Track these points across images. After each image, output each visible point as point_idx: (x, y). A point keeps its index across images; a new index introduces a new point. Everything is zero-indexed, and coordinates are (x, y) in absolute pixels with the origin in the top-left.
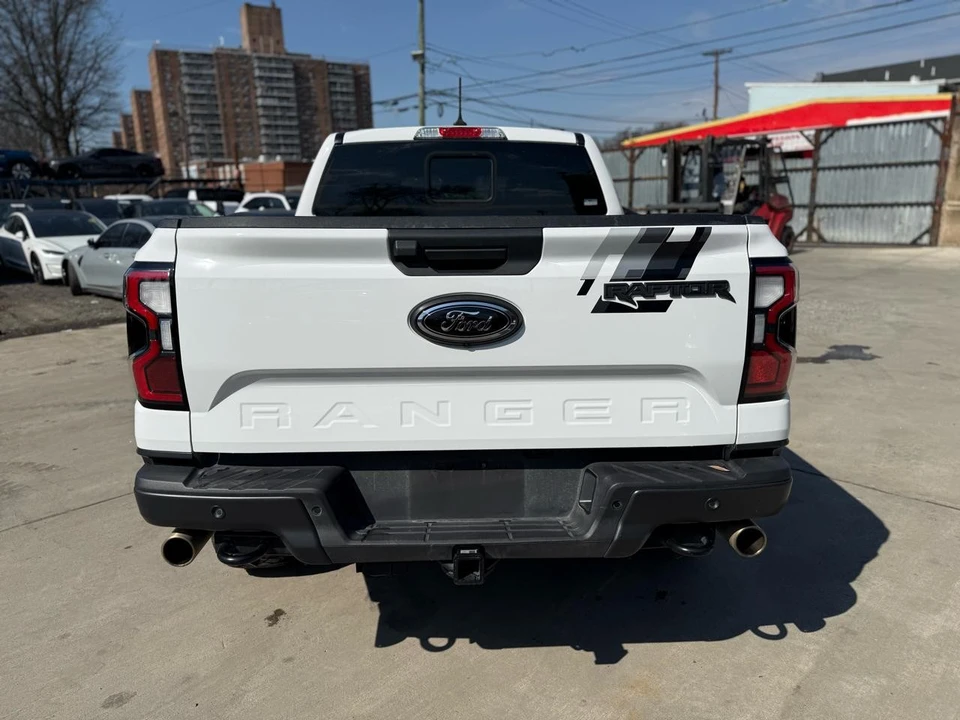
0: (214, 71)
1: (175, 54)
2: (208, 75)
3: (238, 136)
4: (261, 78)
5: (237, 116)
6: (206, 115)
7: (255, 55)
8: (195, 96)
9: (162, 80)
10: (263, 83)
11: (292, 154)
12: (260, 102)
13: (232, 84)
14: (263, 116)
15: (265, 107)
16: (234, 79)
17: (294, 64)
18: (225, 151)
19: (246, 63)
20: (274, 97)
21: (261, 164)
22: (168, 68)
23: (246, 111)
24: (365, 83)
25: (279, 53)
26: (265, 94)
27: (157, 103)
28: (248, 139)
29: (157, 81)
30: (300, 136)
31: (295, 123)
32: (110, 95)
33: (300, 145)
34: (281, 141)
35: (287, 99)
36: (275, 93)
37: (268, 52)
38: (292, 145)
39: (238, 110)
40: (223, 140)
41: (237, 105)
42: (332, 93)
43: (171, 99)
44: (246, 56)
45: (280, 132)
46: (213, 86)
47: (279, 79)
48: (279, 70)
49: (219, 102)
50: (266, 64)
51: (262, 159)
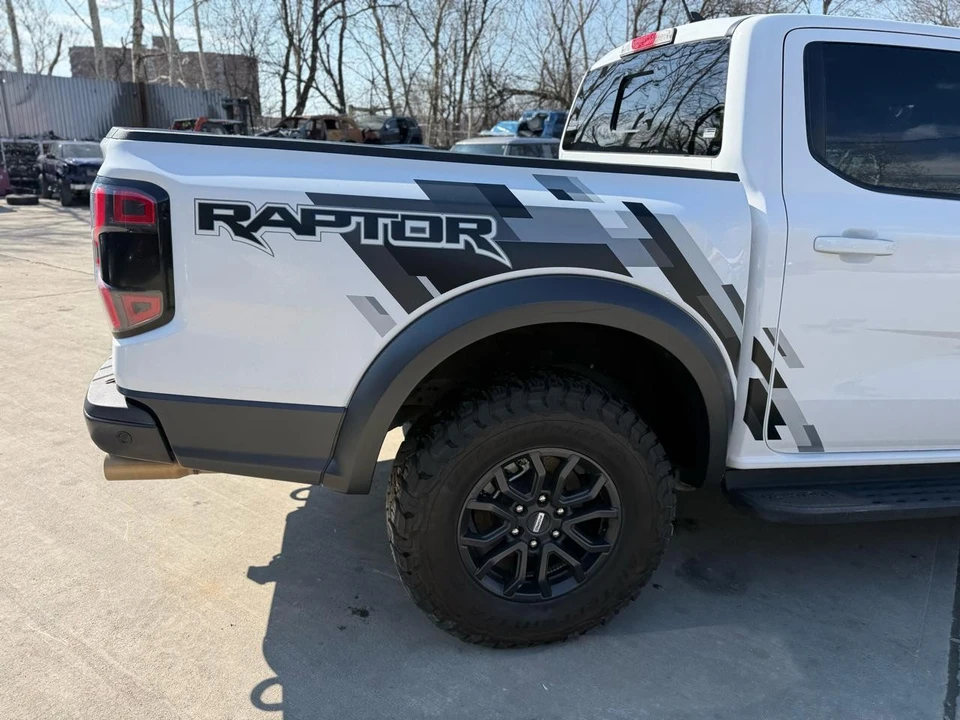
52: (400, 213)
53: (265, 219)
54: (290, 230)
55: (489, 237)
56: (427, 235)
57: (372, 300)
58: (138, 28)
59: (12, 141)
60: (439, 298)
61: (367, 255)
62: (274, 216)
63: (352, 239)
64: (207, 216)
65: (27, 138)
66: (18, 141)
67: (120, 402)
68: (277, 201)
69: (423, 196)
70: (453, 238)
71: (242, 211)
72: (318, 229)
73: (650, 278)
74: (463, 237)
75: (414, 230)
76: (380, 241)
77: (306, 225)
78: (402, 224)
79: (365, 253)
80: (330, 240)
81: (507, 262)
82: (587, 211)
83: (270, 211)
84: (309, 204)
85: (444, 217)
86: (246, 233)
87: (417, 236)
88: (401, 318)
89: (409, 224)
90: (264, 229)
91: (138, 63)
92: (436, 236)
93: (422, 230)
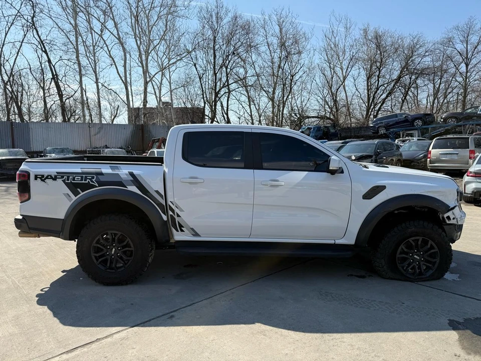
52: (75, 175)
53: (47, 178)
54: (52, 180)
55: (93, 180)
57: (68, 194)
58: (145, 101)
59: (91, 149)
60: (82, 194)
61: (67, 184)
62: (49, 177)
63: (64, 181)
64: (36, 177)
65: (97, 148)
66: (93, 149)
67: (21, 217)
68: (49, 174)
69: (81, 172)
70: (85, 180)
71: (43, 176)
72: (57, 179)
73: (133, 189)
74: (88, 180)
75: (77, 179)
76: (70, 181)
77: (55, 179)
78: (75, 178)
79: (66, 184)
80: (60, 181)
81: (97, 185)
82: (118, 174)
83: (48, 176)
84: (56, 174)
85: (84, 176)
86: (43, 181)
87: (78, 180)
88: (74, 198)
89: (76, 177)
90: (47, 180)
91: (144, 116)
92: (82, 180)
93: (79, 179)
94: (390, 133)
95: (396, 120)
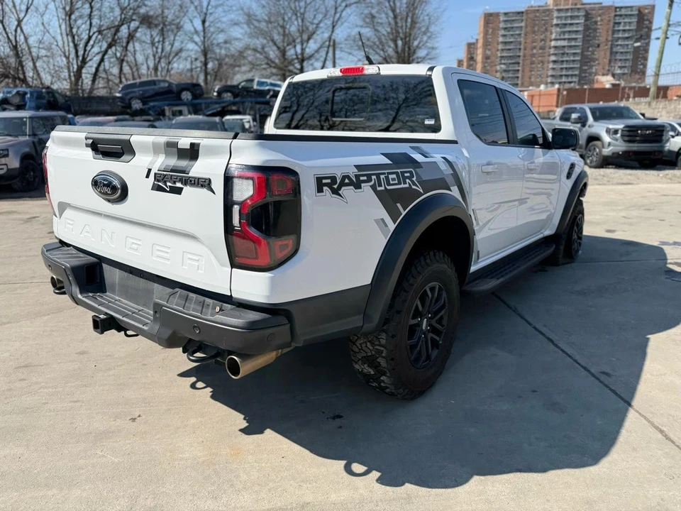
0: (523, 24)
1: (498, 15)
2: (517, 27)
3: (531, 71)
4: (557, 25)
5: (533, 55)
6: (510, 56)
7: (555, 8)
8: (505, 43)
9: (486, 33)
10: (558, 29)
11: (570, 82)
12: (553, 43)
13: (534, 32)
14: (553, 54)
15: (556, 47)
16: (536, 29)
17: (586, 11)
18: (519, 82)
19: (548, 16)
20: (564, 39)
21: (540, 91)
22: (491, 25)
23: (540, 51)
24: (648, 20)
25: (576, 5)
26: (558, 37)
27: (480, 51)
28: (539, 73)
29: (482, 35)
30: (580, 69)
31: (578, 58)
32: (433, 48)
33: (579, 76)
34: (564, 73)
35: (575, 39)
36: (567, 36)
37: (568, 5)
38: (572, 75)
39: (535, 51)
40: (520, 75)
41: (535, 47)
42: (614, 32)
43: (489, 47)
44: (548, 10)
45: (564, 66)
46: (520, 35)
47: (571, 24)
48: (572, 17)
49: (522, 47)
50: (563, 14)
51: (542, 87)
52: (386, 171)
53: (342, 184)
54: (352, 187)
55: (414, 180)
56: (397, 182)
57: (382, 220)
60: (403, 214)
62: (347, 181)
63: (373, 187)
64: (320, 185)
68: (345, 171)
69: (388, 162)
71: (333, 179)
72: (363, 185)
74: (407, 181)
75: (392, 179)
76: (383, 188)
77: (358, 184)
78: (388, 177)
79: (379, 195)
80: (367, 190)
81: (422, 190)
82: (435, 162)
83: (344, 177)
84: (357, 171)
85: (399, 171)
86: (337, 192)
87: (394, 182)
88: (392, 227)
89: (390, 177)
90: (343, 188)
92: (399, 182)
93: (394, 179)
94: (149, 109)
95: (153, 89)
